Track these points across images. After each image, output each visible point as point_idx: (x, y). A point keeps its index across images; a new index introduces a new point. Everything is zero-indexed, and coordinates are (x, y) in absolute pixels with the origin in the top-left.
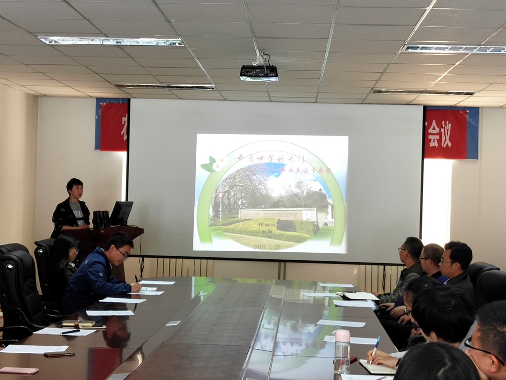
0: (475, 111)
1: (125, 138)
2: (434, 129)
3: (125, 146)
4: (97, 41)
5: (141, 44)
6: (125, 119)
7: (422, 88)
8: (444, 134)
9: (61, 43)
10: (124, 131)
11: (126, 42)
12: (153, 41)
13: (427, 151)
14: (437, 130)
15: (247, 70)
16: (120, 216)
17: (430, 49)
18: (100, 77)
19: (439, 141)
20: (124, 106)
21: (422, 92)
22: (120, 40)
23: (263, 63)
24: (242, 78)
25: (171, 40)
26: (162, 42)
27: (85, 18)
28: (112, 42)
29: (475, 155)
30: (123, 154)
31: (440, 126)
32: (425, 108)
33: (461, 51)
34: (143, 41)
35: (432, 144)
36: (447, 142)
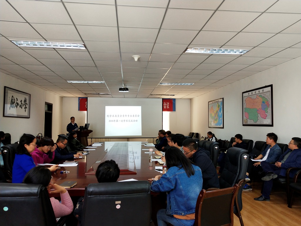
0: (175, 99)
1: (86, 107)
2: (165, 104)
3: (86, 110)
4: (82, 82)
5: (94, 83)
6: (86, 103)
7: (162, 94)
8: (167, 105)
9: (73, 82)
10: (86, 106)
11: (90, 82)
12: (97, 82)
13: (163, 110)
14: (166, 104)
15: (121, 89)
16: (87, 127)
17: (165, 84)
18: (81, 91)
19: (166, 107)
20: (86, 99)
21: (162, 95)
22: (88, 82)
23: (125, 88)
24: (120, 91)
25: (102, 82)
26: (99, 82)
27: (80, 76)
28: (86, 82)
29: (175, 110)
30: (86, 112)
31: (166, 103)
32: (163, 99)
33: (172, 84)
34: (94, 82)
35: (164, 108)
36: (168, 107)
